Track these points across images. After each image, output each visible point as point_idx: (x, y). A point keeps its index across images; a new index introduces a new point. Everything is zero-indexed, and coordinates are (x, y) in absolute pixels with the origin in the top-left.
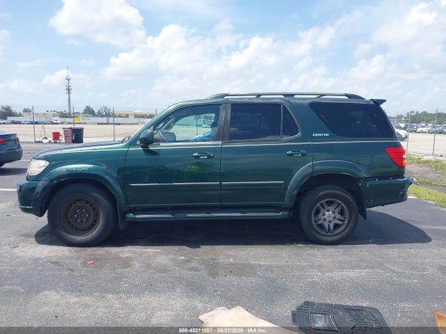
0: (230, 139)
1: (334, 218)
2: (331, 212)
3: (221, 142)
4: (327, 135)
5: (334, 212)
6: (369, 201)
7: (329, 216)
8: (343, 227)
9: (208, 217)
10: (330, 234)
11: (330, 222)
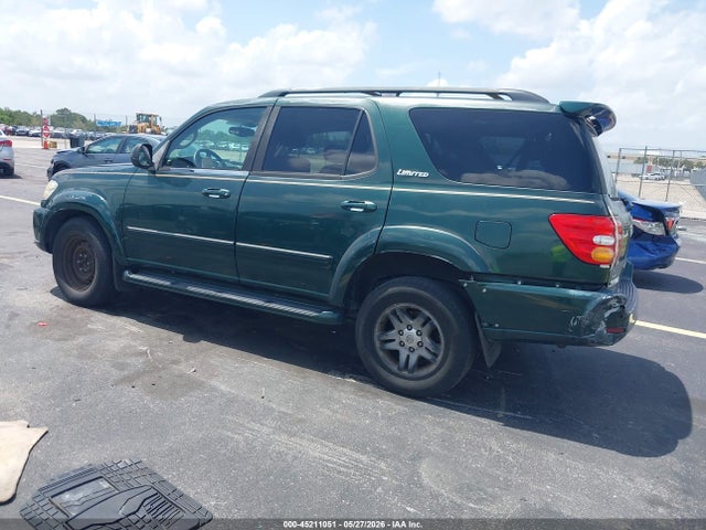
0: (263, 169)
1: (420, 344)
2: (414, 331)
3: (246, 173)
4: (426, 175)
5: (419, 333)
6: (491, 326)
7: (410, 338)
8: (433, 367)
9: (218, 298)
10: (405, 373)
11: (411, 350)
